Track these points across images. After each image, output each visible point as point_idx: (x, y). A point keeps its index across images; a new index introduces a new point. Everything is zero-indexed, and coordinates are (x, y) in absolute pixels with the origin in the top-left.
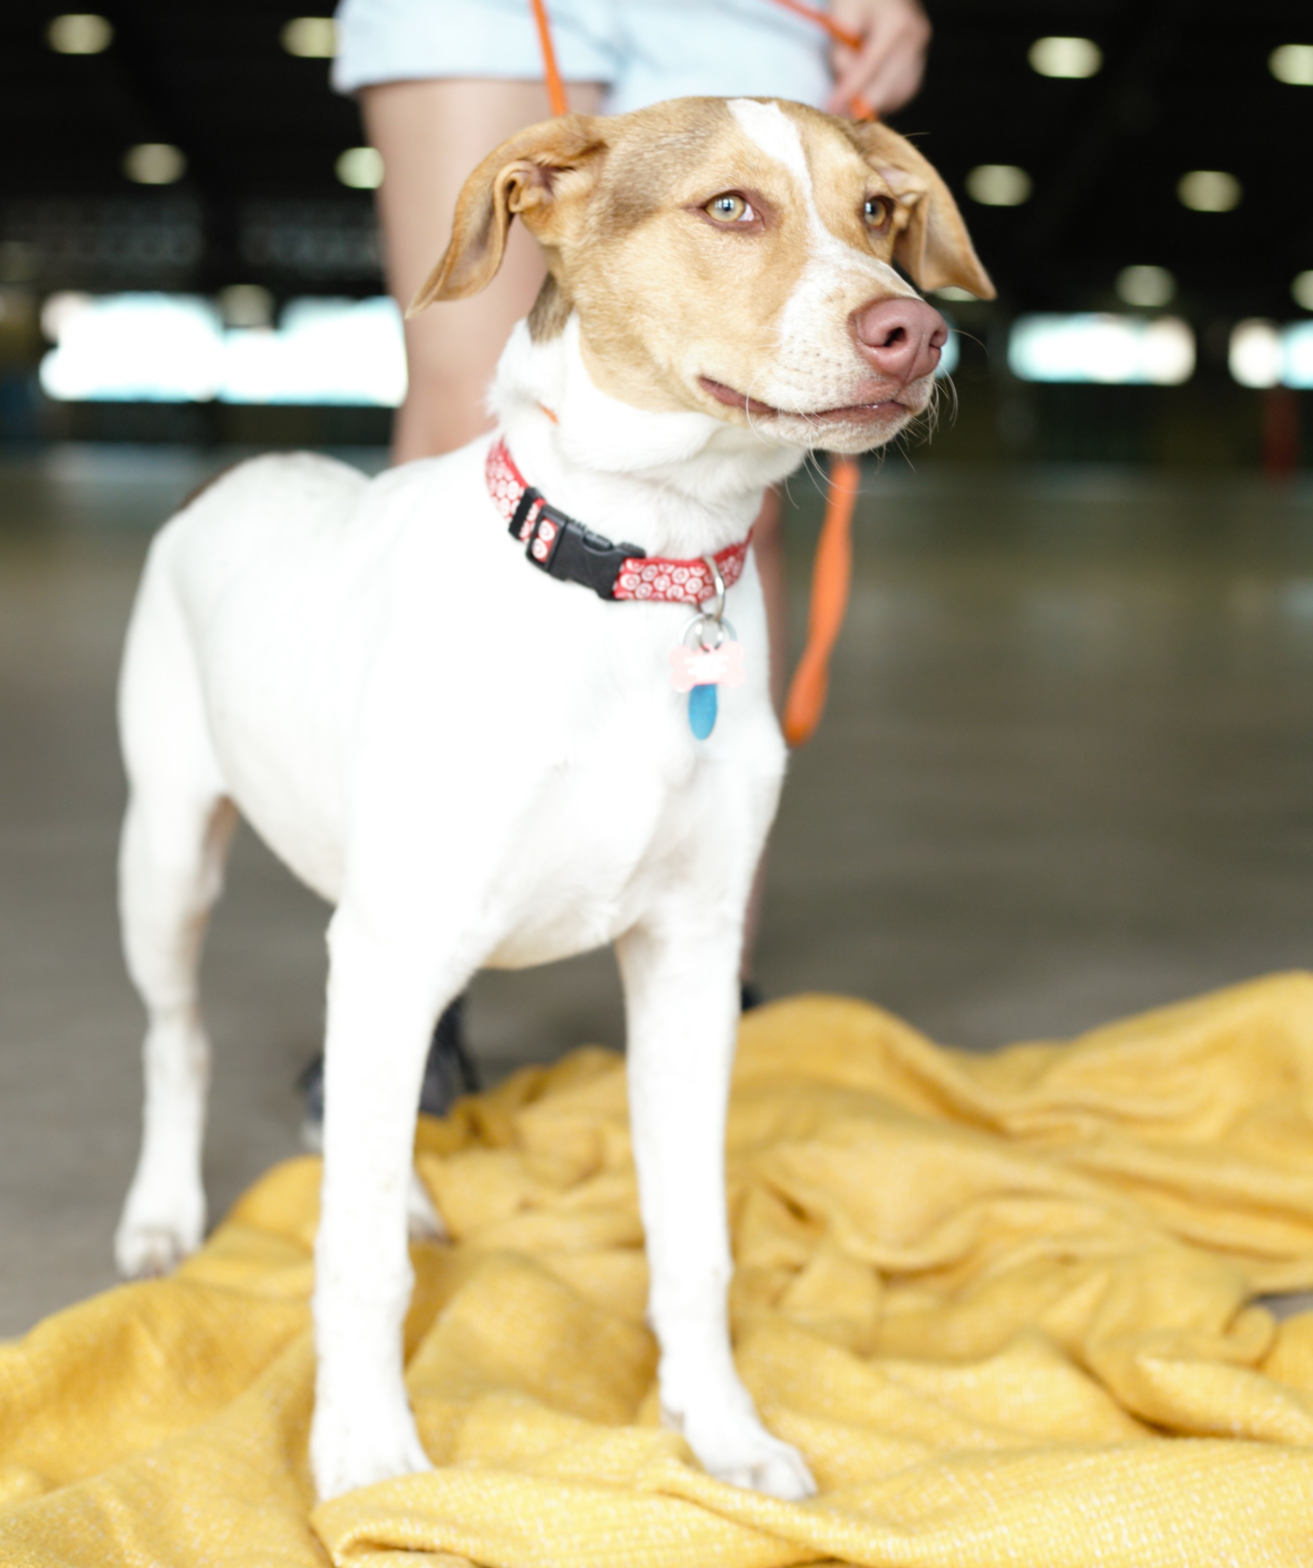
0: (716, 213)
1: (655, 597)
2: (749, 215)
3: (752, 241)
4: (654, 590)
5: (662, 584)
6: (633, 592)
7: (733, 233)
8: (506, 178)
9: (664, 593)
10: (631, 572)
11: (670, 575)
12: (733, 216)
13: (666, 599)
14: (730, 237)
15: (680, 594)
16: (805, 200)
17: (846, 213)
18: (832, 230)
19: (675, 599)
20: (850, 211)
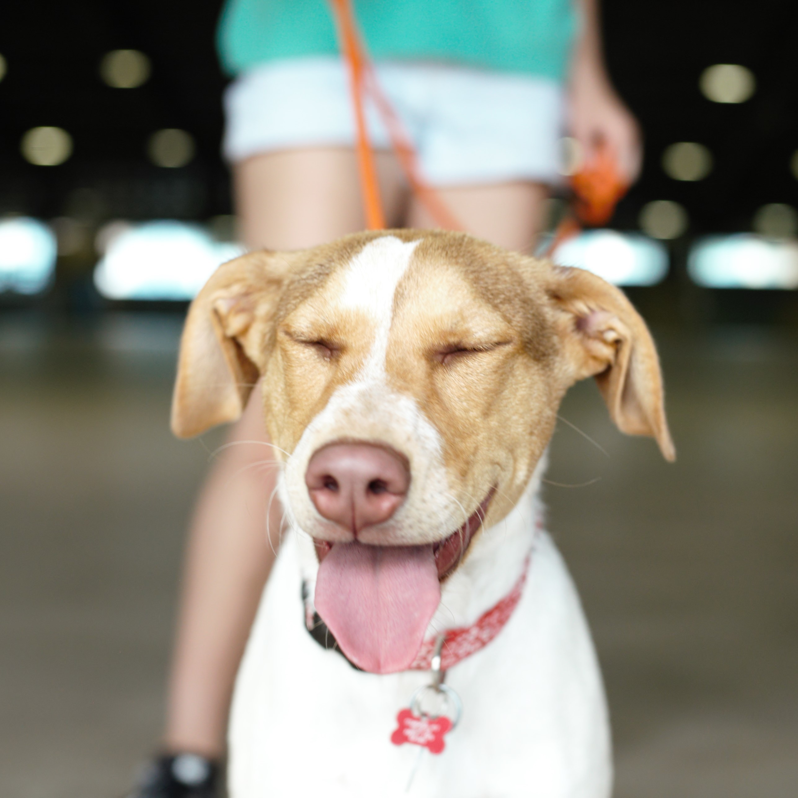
15: (423, 664)
16: (374, 338)
17: (413, 351)
18: (389, 365)
19: (419, 668)
20: (419, 350)
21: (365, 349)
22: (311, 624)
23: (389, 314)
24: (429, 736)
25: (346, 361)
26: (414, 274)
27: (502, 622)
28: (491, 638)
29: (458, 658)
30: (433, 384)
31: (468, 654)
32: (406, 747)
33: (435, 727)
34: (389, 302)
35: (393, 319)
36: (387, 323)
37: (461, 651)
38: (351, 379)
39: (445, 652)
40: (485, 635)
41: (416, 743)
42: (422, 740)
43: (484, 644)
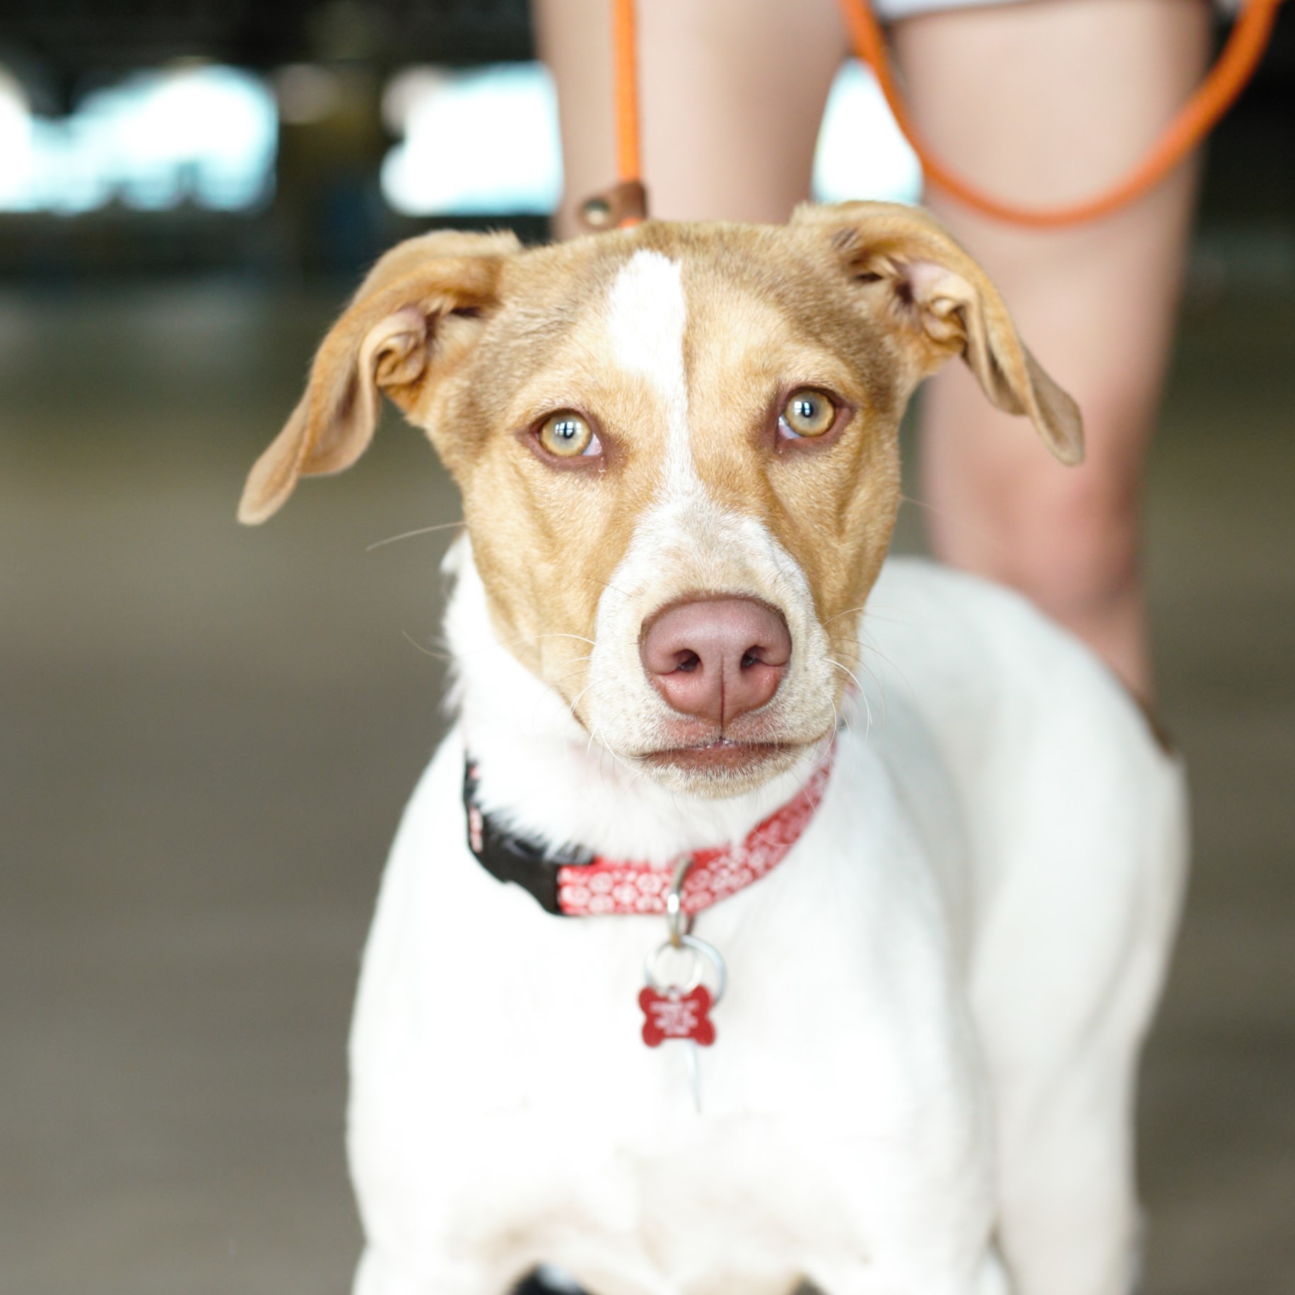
0: (550, 438)
1: (618, 909)
2: (595, 448)
3: (594, 485)
4: (617, 904)
5: (626, 895)
6: (586, 907)
7: (569, 474)
8: (379, 346)
9: (634, 904)
10: (573, 885)
11: (633, 883)
12: (578, 443)
13: (636, 911)
14: (566, 479)
15: (658, 905)
16: (667, 429)
17: (733, 439)
18: (701, 470)
19: (651, 911)
20: (740, 435)
21: (659, 448)
22: (478, 843)
23: (682, 389)
24: (692, 1022)
25: (634, 473)
26: (698, 320)
27: (788, 840)
28: (768, 867)
29: (713, 896)
30: (769, 488)
31: (731, 891)
32: (669, 1046)
33: (692, 1005)
34: (679, 370)
35: (689, 395)
36: (682, 403)
37: (718, 885)
38: (650, 499)
39: (689, 885)
40: (757, 860)
41: (675, 1036)
42: (682, 1030)
43: (755, 876)
